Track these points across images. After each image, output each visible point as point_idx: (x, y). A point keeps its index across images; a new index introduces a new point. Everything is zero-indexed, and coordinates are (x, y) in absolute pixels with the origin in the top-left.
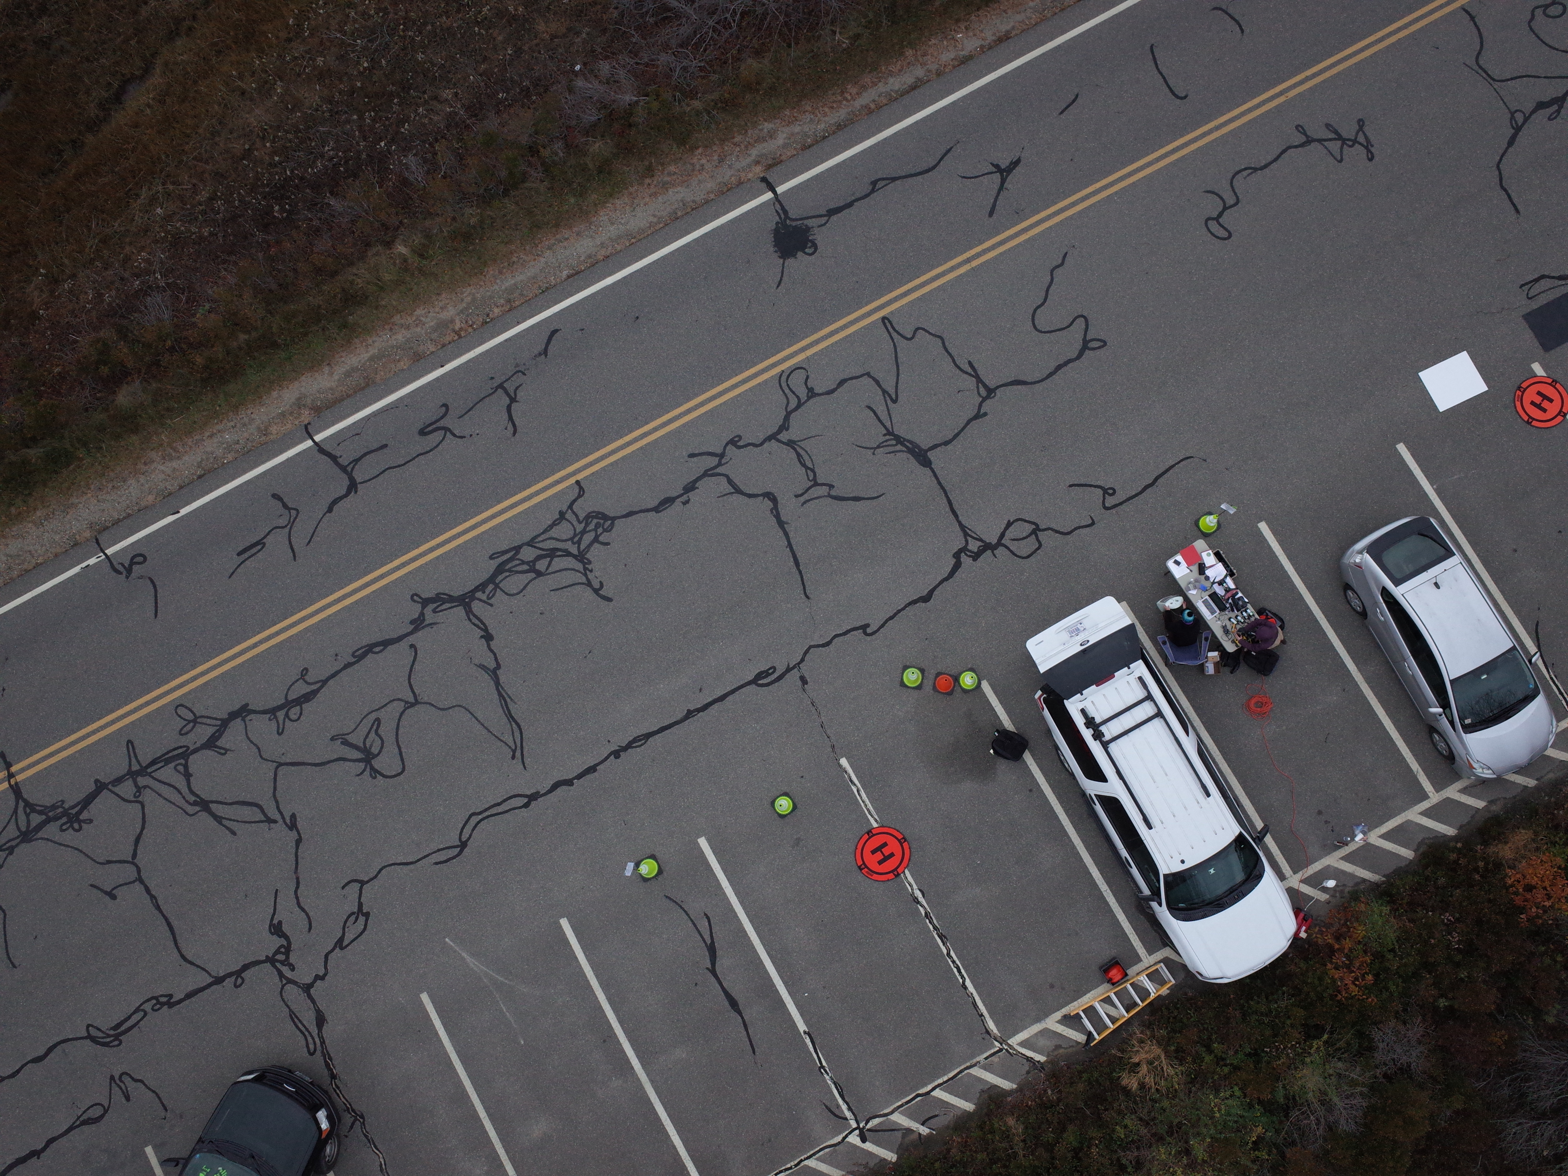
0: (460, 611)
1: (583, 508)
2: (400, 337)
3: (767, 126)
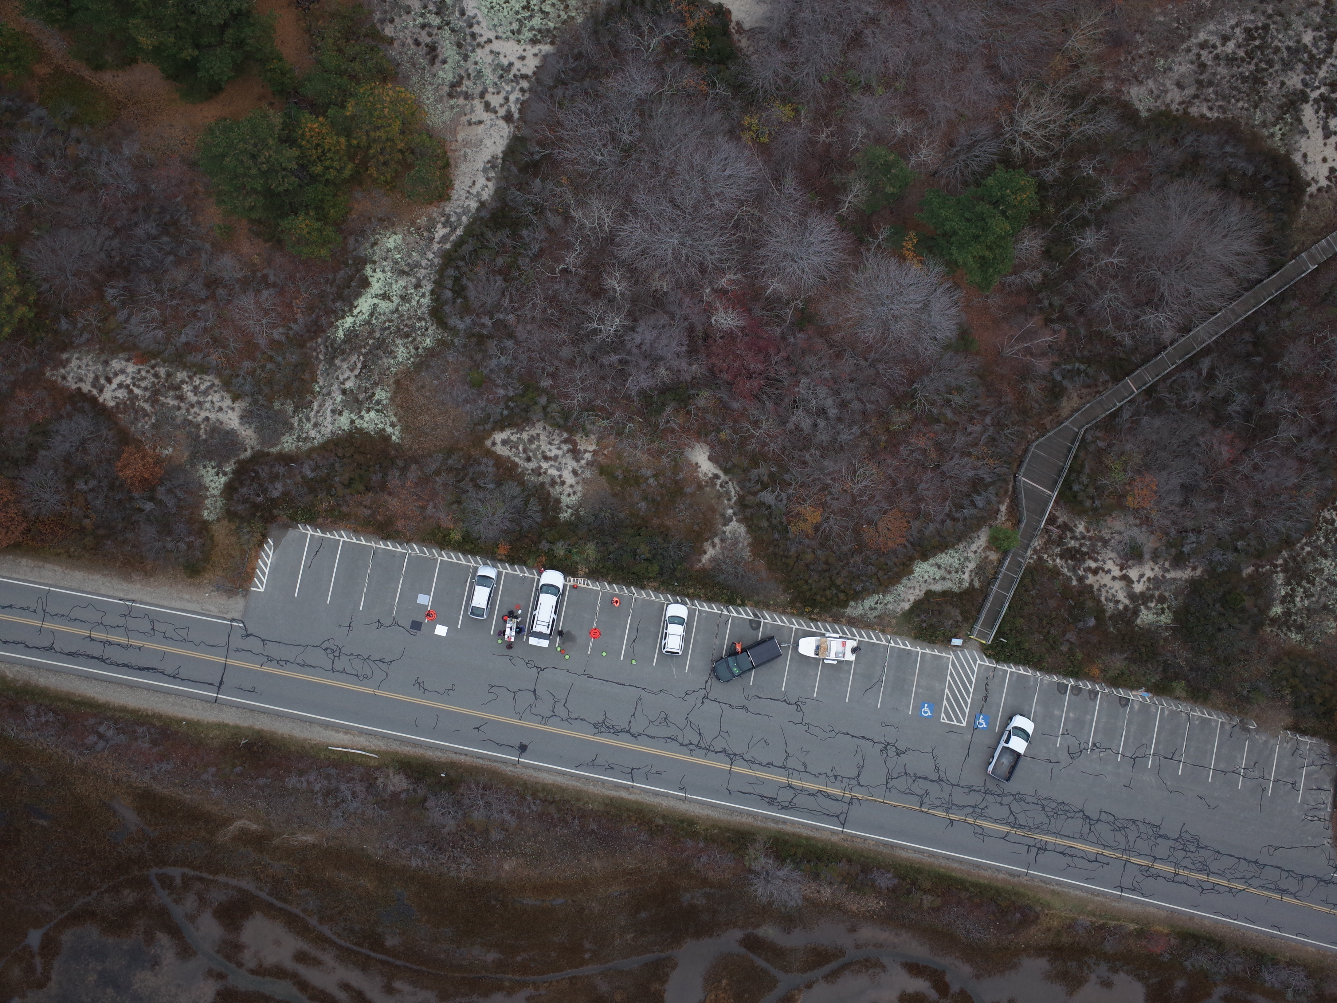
0: (631, 731)
1: (596, 731)
2: (603, 790)
3: (509, 774)
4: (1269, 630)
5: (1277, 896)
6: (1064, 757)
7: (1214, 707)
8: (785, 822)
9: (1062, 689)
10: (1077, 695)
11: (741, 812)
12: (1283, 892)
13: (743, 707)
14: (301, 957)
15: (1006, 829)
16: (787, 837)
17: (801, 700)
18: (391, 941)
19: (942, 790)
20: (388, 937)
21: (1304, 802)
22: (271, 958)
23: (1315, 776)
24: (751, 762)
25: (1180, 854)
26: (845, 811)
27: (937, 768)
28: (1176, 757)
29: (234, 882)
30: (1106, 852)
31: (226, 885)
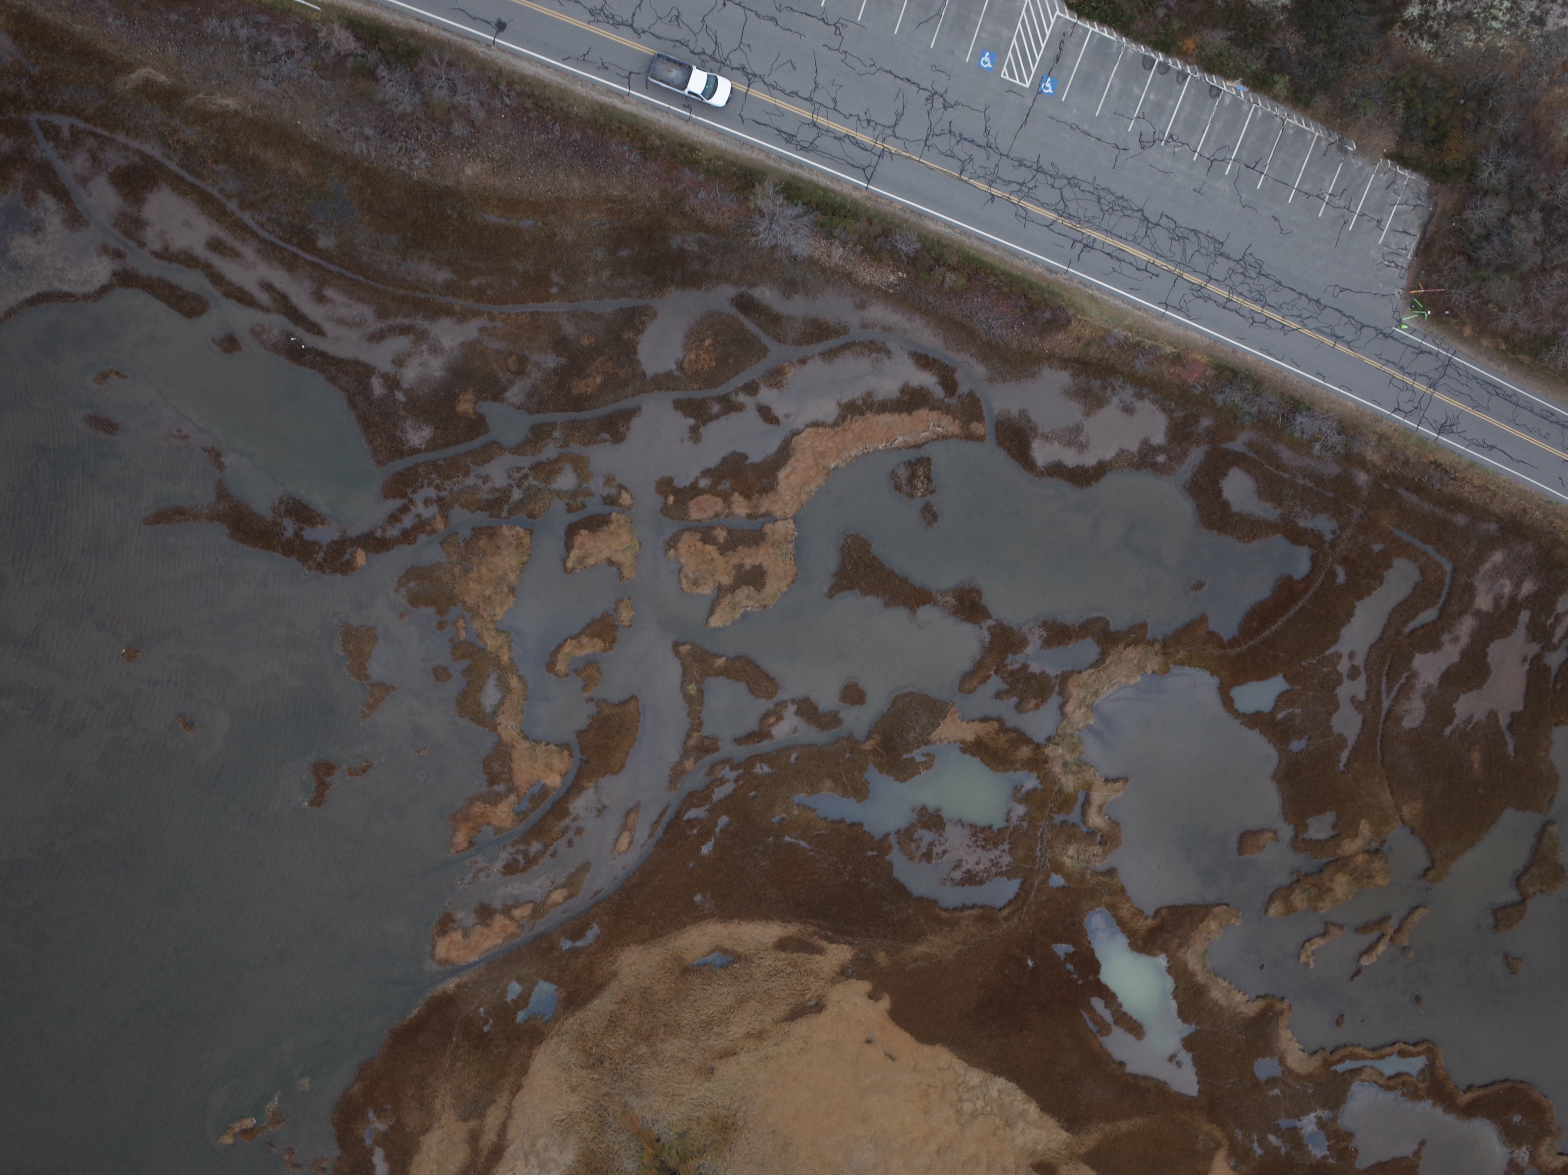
0: (634, 25)
1: (592, 19)
2: (593, 93)
3: (482, 55)
4: (1398, 34)
5: (1331, 343)
6: (1134, 145)
7: (1315, 117)
8: (801, 165)
9: (1148, 63)
10: (1163, 74)
11: (752, 146)
12: (1337, 338)
13: (772, 19)
14: (216, 245)
15: (1052, 216)
16: (802, 184)
17: (841, 21)
18: (324, 242)
19: (988, 158)
20: (320, 235)
21: (1385, 244)
22: (180, 242)
23: (1405, 217)
24: (772, 88)
25: (1237, 278)
26: (873, 164)
27: (987, 132)
28: (1258, 168)
29: (135, 144)
30: (1158, 262)
31: (126, 147)
